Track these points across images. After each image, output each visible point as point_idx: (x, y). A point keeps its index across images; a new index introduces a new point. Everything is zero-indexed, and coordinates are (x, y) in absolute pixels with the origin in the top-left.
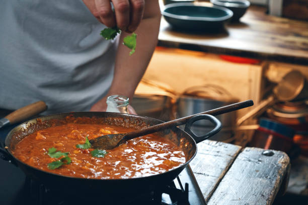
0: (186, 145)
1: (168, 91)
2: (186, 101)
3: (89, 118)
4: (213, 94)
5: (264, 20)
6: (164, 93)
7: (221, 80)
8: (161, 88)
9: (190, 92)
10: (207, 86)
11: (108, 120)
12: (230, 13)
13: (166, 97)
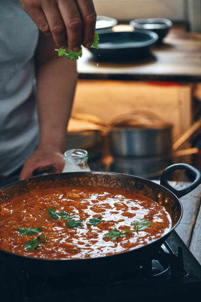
0: (166, 201)
1: (97, 124)
2: (119, 133)
3: (52, 181)
4: (143, 121)
5: (186, 38)
6: (93, 127)
7: (150, 105)
8: (91, 121)
9: (119, 121)
10: (136, 113)
11: (72, 181)
12: (155, 36)
13: (96, 131)
